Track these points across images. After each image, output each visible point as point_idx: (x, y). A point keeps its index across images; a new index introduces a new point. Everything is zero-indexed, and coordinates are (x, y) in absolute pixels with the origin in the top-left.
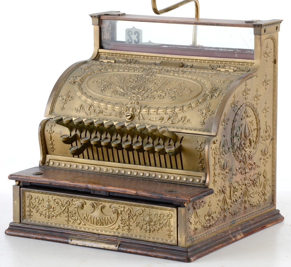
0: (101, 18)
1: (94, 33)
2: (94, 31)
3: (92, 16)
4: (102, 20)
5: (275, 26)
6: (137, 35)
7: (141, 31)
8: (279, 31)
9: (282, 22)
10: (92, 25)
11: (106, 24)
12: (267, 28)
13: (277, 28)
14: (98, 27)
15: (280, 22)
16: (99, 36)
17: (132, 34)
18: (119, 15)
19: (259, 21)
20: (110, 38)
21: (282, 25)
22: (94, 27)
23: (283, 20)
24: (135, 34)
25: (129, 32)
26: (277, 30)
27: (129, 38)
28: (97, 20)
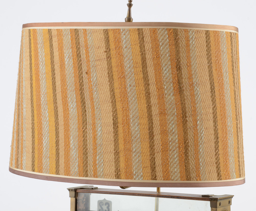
0: (78, 191)
1: (71, 204)
2: (71, 202)
3: (69, 190)
4: (78, 193)
5: (227, 201)
6: (107, 205)
7: (111, 202)
8: (231, 205)
9: (234, 197)
10: (70, 197)
11: (81, 196)
12: (222, 202)
13: (230, 202)
14: (74, 198)
15: (232, 197)
16: (74, 207)
17: (103, 205)
18: (92, 189)
19: (214, 195)
20: (85, 208)
21: (233, 200)
22: (71, 199)
23: (234, 196)
24: (106, 205)
25: (100, 203)
26: (229, 203)
27: (100, 208)
28: (73, 193)
